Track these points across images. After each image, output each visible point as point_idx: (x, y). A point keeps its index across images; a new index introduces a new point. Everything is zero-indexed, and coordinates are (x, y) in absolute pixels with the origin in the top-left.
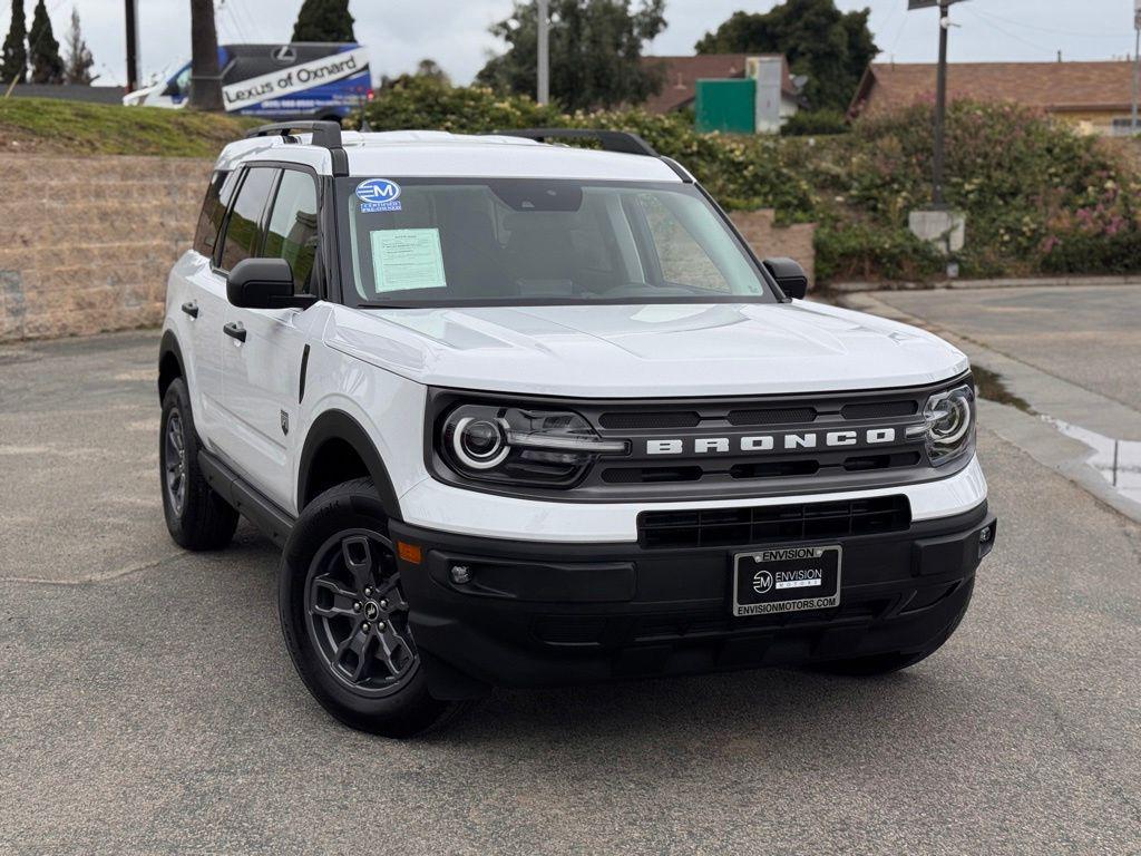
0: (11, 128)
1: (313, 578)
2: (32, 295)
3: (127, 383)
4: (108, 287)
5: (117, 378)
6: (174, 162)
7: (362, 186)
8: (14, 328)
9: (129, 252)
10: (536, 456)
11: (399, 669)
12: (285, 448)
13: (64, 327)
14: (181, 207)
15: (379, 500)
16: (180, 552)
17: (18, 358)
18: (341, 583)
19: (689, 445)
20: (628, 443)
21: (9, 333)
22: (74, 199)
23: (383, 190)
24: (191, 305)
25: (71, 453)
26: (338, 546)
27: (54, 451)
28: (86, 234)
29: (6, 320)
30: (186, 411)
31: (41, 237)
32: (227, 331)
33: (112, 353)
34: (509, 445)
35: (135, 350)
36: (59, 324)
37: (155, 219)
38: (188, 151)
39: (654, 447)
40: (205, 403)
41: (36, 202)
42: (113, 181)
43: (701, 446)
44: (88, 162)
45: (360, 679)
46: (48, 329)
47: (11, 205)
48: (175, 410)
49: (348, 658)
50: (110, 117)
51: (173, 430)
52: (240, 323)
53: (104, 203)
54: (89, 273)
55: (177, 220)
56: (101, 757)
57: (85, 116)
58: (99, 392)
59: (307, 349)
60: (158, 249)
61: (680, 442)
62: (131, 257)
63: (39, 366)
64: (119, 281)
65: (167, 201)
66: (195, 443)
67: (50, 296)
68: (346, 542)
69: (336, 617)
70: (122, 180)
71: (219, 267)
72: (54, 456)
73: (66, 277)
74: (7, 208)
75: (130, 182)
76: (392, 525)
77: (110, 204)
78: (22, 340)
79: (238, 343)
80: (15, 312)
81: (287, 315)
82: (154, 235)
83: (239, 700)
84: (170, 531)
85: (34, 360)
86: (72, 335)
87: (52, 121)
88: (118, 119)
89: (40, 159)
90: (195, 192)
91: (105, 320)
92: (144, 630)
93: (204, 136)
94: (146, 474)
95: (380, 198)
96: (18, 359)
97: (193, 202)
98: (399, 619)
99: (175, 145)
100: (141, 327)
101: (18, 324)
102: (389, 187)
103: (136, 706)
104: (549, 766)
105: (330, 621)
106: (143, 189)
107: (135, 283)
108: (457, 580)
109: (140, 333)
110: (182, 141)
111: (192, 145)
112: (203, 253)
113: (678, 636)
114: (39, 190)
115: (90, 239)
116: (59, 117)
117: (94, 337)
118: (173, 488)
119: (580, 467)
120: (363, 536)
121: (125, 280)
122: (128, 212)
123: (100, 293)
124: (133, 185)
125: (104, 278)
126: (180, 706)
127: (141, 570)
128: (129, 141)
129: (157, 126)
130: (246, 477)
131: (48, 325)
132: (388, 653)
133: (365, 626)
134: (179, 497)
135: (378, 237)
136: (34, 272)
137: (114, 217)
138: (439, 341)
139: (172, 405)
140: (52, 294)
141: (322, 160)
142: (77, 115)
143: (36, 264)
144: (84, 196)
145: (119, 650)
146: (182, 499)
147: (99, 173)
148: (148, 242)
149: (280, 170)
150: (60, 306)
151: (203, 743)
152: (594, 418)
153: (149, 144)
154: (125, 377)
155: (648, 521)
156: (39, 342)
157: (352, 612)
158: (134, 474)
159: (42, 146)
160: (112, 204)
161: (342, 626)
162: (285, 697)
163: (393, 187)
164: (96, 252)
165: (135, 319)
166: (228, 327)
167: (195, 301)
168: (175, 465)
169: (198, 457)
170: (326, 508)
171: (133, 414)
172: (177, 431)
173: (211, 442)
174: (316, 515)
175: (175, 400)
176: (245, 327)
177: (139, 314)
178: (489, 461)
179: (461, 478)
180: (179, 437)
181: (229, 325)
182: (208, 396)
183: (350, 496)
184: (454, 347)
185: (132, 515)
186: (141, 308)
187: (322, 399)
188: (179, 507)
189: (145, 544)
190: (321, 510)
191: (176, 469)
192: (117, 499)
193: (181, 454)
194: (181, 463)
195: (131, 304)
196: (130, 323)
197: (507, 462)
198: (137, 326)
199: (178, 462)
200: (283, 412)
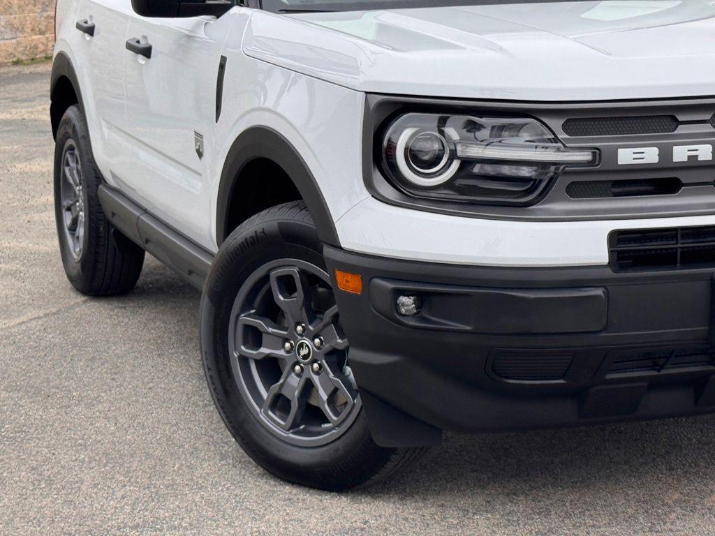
1: (238, 316)
10: (489, 169)
11: (337, 414)
12: (200, 174)
15: (314, 227)
16: (80, 299)
18: (269, 321)
19: (666, 153)
20: (597, 152)
24: (86, 22)
26: (266, 279)
30: (82, 142)
32: (129, 46)
34: (458, 158)
35: (13, 87)
39: (626, 156)
40: (105, 130)
43: (680, 154)
45: (294, 427)
48: (70, 142)
49: (280, 403)
51: (68, 165)
52: (145, 37)
56: (14, 513)
59: (223, 59)
61: (655, 150)
66: (94, 178)
68: (274, 274)
69: (265, 357)
76: (328, 252)
79: (141, 59)
81: (198, 25)
83: (158, 452)
84: (68, 276)
92: (48, 381)
94: (36, 217)
98: (337, 359)
100: (16, 63)
103: (47, 460)
104: (509, 520)
105: (257, 362)
107: (11, 14)
108: (403, 311)
109: (16, 69)
113: (654, 373)
118: (70, 230)
119: (541, 181)
120: (293, 266)
126: (95, 460)
127: (39, 318)
132: (325, 397)
133: (297, 368)
134: (78, 238)
138: (373, 42)
139: (67, 137)
145: (22, 402)
146: (81, 240)
151: (123, 497)
152: (556, 124)
155: (620, 241)
157: (281, 353)
158: (25, 218)
161: (272, 369)
162: (208, 450)
165: (11, 53)
166: (131, 42)
167: (91, 16)
168: (71, 202)
169: (98, 192)
170: (252, 237)
171: (17, 155)
172: (73, 164)
173: (114, 175)
174: (240, 245)
175: (70, 131)
176: (151, 42)
177: (15, 49)
178: (436, 176)
179: (406, 197)
180: (75, 172)
181: (132, 40)
182: (108, 123)
183: (279, 223)
184: (394, 49)
185: (25, 261)
186: (17, 41)
187: (242, 116)
188: (77, 250)
189: (42, 291)
190: (246, 239)
191: (73, 208)
192: (7, 245)
193: (79, 190)
194: (78, 201)
195: (6, 37)
196: (6, 58)
197: (456, 178)
198: (13, 62)
199: (75, 200)
200: (196, 133)
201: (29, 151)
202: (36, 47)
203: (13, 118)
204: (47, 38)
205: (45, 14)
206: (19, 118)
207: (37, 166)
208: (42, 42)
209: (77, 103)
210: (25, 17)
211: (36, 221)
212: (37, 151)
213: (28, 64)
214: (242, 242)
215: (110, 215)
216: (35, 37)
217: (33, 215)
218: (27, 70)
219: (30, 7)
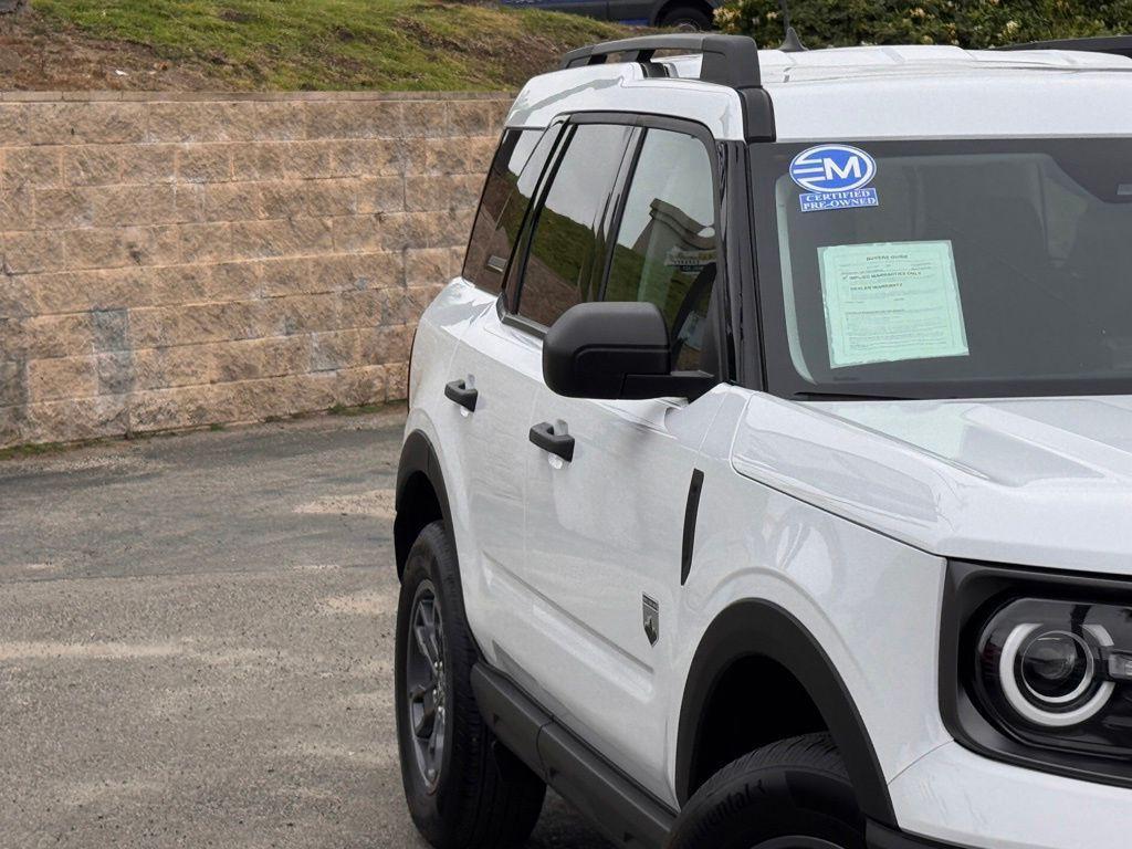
0: (113, 45)
2: (145, 353)
3: (315, 520)
4: (279, 338)
5: (298, 510)
6: (403, 101)
7: (800, 160)
8: (112, 416)
9: (319, 270)
12: (650, 669)
13: (200, 412)
14: (413, 184)
15: (850, 784)
17: (120, 471)
21: (103, 424)
22: (225, 173)
23: (842, 166)
24: (463, 386)
25: (221, 659)
27: (193, 654)
28: (243, 240)
29: (99, 400)
30: (447, 589)
31: (164, 246)
32: (535, 438)
33: (286, 461)
34: (1111, 679)
35: (328, 454)
36: (193, 408)
37: (366, 208)
38: (427, 76)
40: (489, 574)
41: (158, 181)
42: (293, 139)
44: (250, 104)
46: (172, 416)
47: (113, 188)
48: (427, 585)
50: (288, 19)
51: (421, 623)
52: (562, 423)
53: (276, 180)
54: (247, 311)
55: (406, 208)
57: (242, 18)
58: (268, 538)
59: (698, 479)
60: (370, 264)
62: (321, 280)
63: (156, 487)
64: (298, 325)
65: (389, 173)
66: (464, 648)
67: (178, 354)
70: (310, 136)
71: (515, 312)
72: (195, 664)
73: (205, 319)
74: (106, 192)
75: (323, 141)
76: (874, 833)
77: (286, 182)
78: (126, 437)
79: (556, 462)
80: (115, 386)
82: (365, 238)
84: (413, 816)
85: (147, 477)
86: (215, 427)
87: (185, 29)
88: (304, 21)
89: (165, 103)
90: (440, 154)
91: (274, 398)
93: (457, 48)
94: (362, 699)
95: (837, 181)
96: (119, 475)
97: (435, 174)
99: (405, 67)
100: (334, 412)
101: (120, 407)
102: (853, 161)
106: (345, 151)
107: (329, 328)
109: (334, 422)
110: (416, 59)
111: (434, 65)
112: (482, 284)
114: (161, 160)
115: (251, 246)
116: (196, 21)
117: (254, 431)
118: (419, 735)
121: (309, 323)
122: (319, 196)
123: (266, 347)
124: (329, 145)
125: (273, 320)
128: (321, 62)
129: (371, 33)
130: (566, 720)
131: (172, 407)
134: (433, 750)
135: (833, 259)
136: (151, 312)
137: (293, 205)
138: (956, 463)
139: (421, 575)
140: (181, 350)
141: (722, 111)
142: (228, 16)
143: (154, 295)
144: (243, 168)
146: (439, 756)
147: (269, 124)
148: (354, 252)
149: (640, 129)
150: (194, 373)
153: (357, 66)
154: (311, 508)
156: (155, 441)
158: (342, 701)
159: (168, 76)
160: (289, 180)
163: (860, 160)
164: (260, 272)
165: (327, 395)
166: (538, 431)
167: (471, 377)
168: (424, 689)
169: (472, 674)
170: (738, 794)
171: (332, 582)
172: (429, 624)
173: (498, 649)
174: (718, 807)
175: (427, 566)
176: (571, 433)
177: (334, 387)
178: (1071, 710)
179: (1014, 744)
180: (432, 637)
181: (540, 426)
182: (494, 561)
183: (786, 772)
184: (993, 480)
185: (341, 784)
186: (338, 374)
187: (726, 581)
188: (431, 772)
189: (368, 840)
190: (729, 796)
191: (426, 698)
192: (311, 751)
193: (438, 668)
194: (436, 687)
195: (320, 368)
196: (318, 403)
197: (1106, 715)
198: (330, 409)
199: (430, 685)
200: (647, 599)
201: (351, 575)
202: (370, 385)
203: (327, 512)
204: (388, 370)
205: (386, 330)
206: (338, 512)
207: (364, 603)
208: (380, 377)
209: (442, 518)
210: (353, 333)
211: (362, 708)
212: (365, 575)
213: (354, 414)
214: (722, 803)
215: (492, 717)
216: (368, 368)
217: (357, 696)
218: (352, 424)
219: (362, 316)
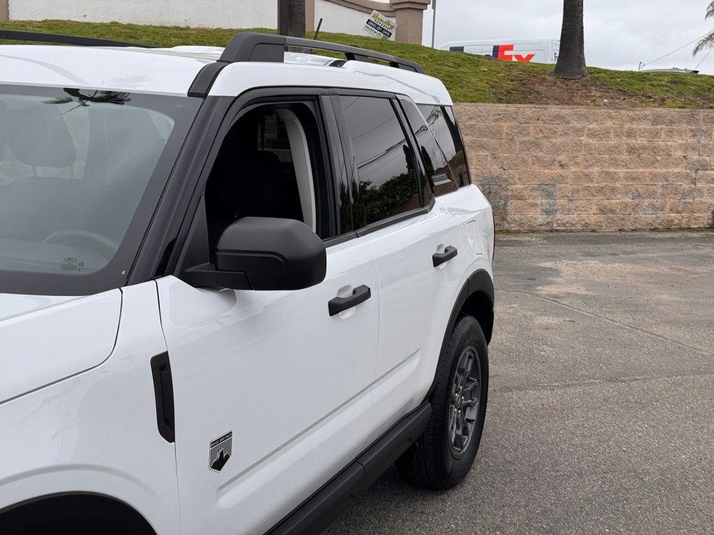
2: (564, 201)
4: (629, 200)
6: (703, 113)
8: (545, 223)
9: (651, 176)
13: (587, 225)
14: (704, 145)
21: (541, 225)
22: (609, 137)
28: (614, 163)
29: (540, 217)
31: (576, 163)
36: (583, 223)
37: (678, 154)
41: (576, 139)
42: (644, 126)
44: (624, 111)
46: (573, 225)
47: (554, 140)
53: (633, 141)
54: (613, 189)
55: (699, 155)
60: (678, 175)
62: (652, 180)
64: (638, 196)
65: (692, 141)
67: (578, 203)
70: (652, 125)
73: (593, 191)
74: (551, 142)
75: (659, 127)
77: (639, 142)
78: (551, 231)
80: (548, 212)
82: (677, 165)
86: (593, 231)
89: (582, 110)
91: (623, 223)
101: (549, 220)
106: (670, 131)
114: (578, 131)
115: (618, 165)
117: (612, 234)
121: (644, 196)
122: (655, 148)
123: (621, 203)
124: (662, 129)
125: (626, 193)
131: (574, 222)
136: (567, 187)
137: (642, 151)
140: (580, 202)
143: (569, 181)
144: (618, 136)
147: (633, 119)
148: (670, 170)
150: (586, 210)
156: (564, 233)
164: (622, 175)
